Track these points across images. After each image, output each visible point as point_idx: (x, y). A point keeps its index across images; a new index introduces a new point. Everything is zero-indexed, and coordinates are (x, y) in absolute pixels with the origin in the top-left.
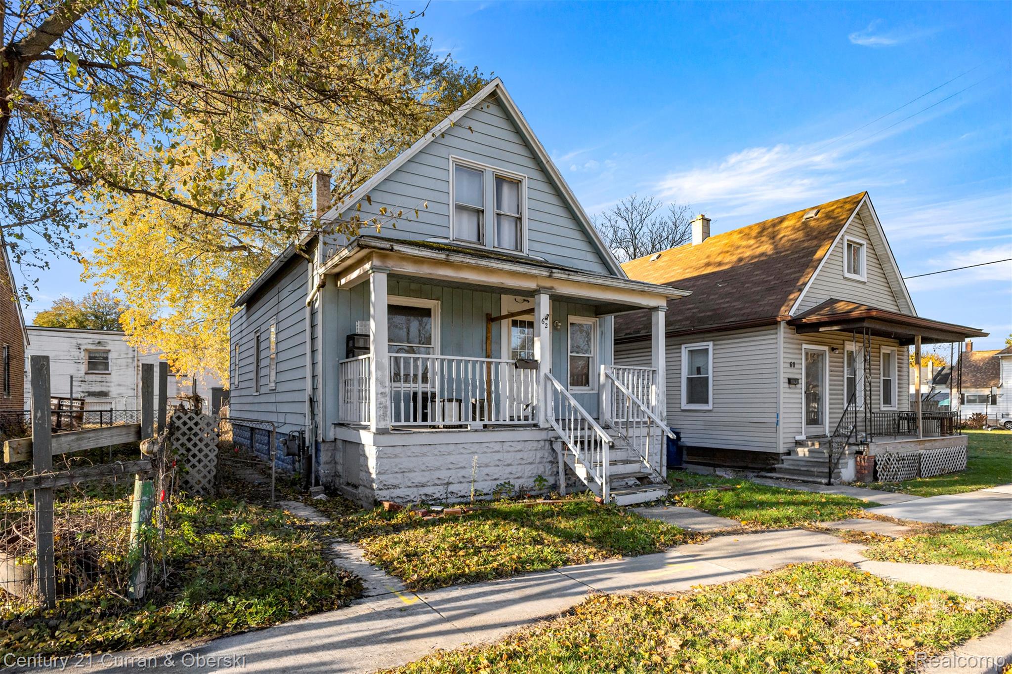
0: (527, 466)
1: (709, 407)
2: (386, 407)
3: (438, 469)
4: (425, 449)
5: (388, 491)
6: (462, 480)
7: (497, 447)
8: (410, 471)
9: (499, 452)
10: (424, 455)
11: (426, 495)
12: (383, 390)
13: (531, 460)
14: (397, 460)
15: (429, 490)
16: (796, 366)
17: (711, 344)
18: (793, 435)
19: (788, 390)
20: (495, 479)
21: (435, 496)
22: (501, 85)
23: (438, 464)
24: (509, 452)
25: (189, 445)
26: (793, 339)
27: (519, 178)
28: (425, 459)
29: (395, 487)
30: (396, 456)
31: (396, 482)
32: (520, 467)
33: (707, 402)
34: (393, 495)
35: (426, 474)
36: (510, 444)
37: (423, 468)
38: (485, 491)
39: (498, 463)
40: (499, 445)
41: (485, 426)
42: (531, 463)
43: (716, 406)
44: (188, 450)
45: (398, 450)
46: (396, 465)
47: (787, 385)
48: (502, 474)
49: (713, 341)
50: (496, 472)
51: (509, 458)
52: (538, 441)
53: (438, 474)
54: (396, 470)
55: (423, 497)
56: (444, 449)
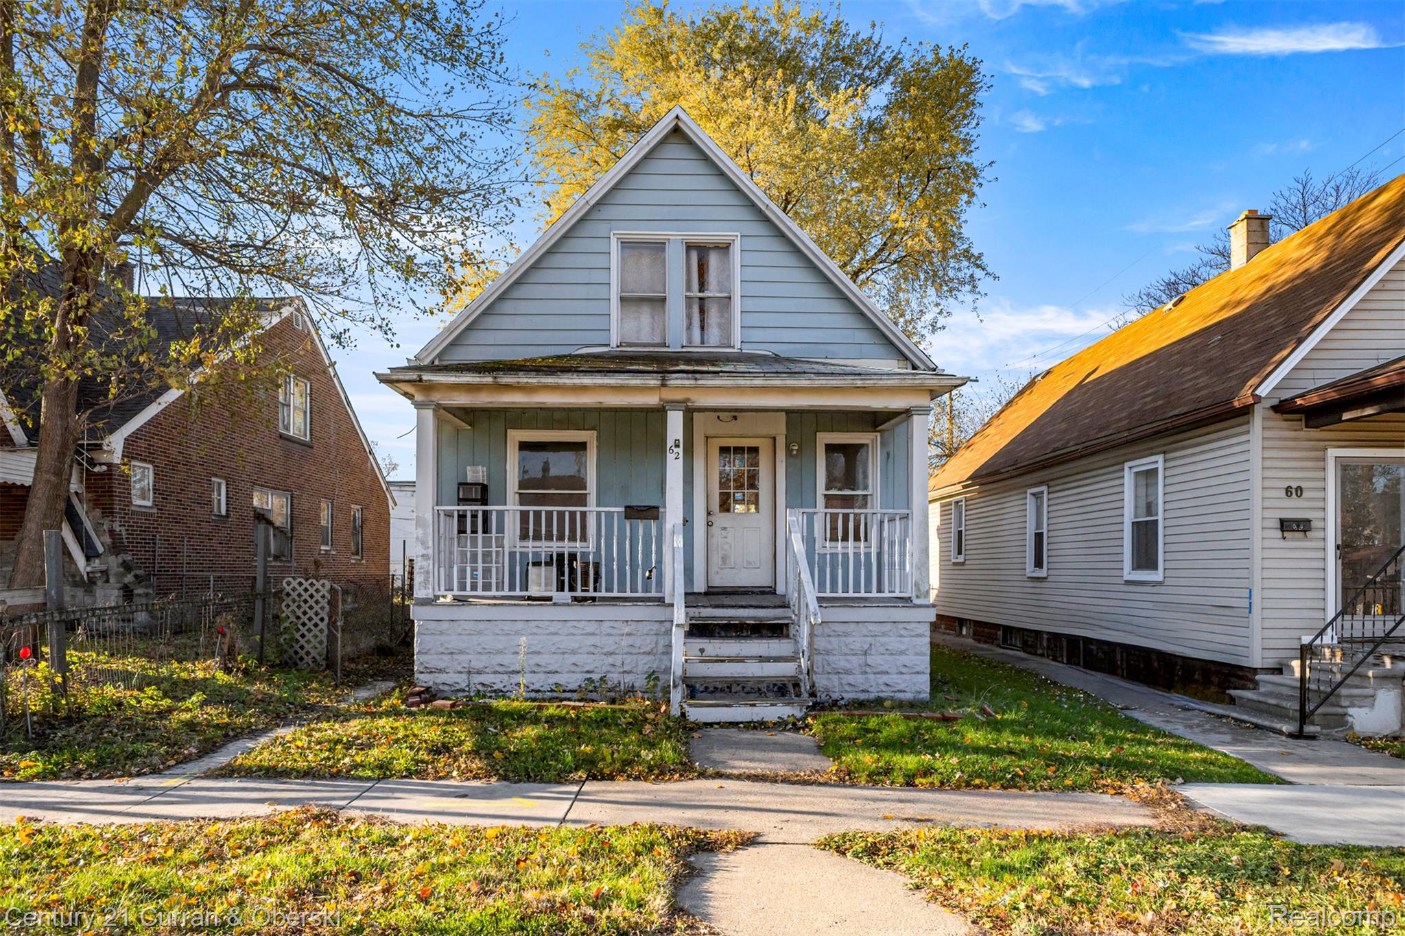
0: (641, 657)
1: (1157, 576)
2: (428, 572)
3: (499, 652)
4: (482, 626)
5: (431, 676)
6: (535, 669)
7: (591, 628)
8: (461, 652)
9: (593, 634)
10: (480, 633)
11: (483, 685)
12: (425, 552)
13: (648, 649)
14: (443, 638)
15: (487, 679)
16: (1305, 494)
17: (1160, 458)
18: (1296, 634)
19: (1283, 544)
20: (588, 672)
21: (496, 687)
22: (682, 115)
23: (500, 646)
24: (610, 635)
25: (299, 613)
26: (1295, 439)
27: (727, 239)
28: (482, 639)
29: (440, 671)
30: (442, 633)
31: (441, 665)
32: (628, 659)
33: (1155, 568)
34: (438, 681)
35: (484, 657)
36: (611, 624)
37: (479, 650)
38: (571, 687)
39: (592, 649)
40: (596, 625)
41: (575, 599)
42: (649, 653)
43: (1168, 573)
44: (298, 618)
45: (445, 625)
46: (442, 645)
47: (1279, 534)
48: (598, 665)
49: (1164, 453)
50: (590, 662)
51: (609, 644)
52: (662, 622)
53: (499, 659)
54: (442, 650)
55: (480, 687)
56: (507, 627)
